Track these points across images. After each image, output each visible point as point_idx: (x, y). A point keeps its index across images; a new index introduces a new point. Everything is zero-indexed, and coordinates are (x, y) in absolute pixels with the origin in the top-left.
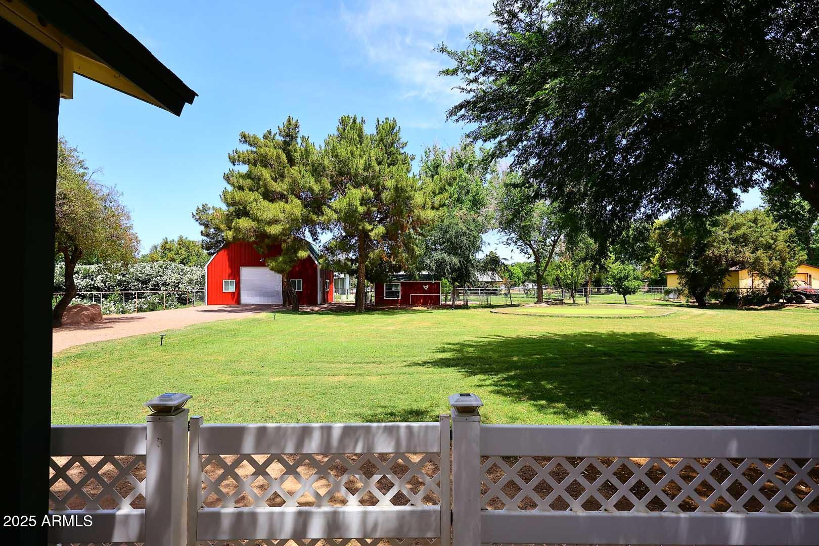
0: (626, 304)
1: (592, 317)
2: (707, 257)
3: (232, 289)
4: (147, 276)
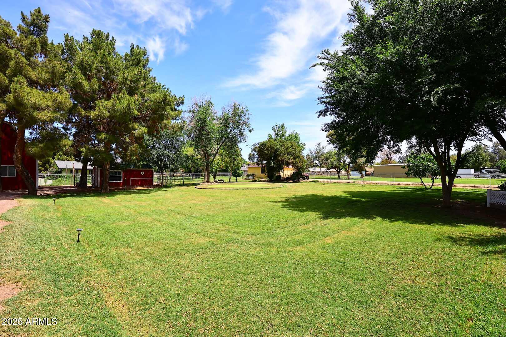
0: (237, 182)
1: (262, 189)
2: (279, 160)
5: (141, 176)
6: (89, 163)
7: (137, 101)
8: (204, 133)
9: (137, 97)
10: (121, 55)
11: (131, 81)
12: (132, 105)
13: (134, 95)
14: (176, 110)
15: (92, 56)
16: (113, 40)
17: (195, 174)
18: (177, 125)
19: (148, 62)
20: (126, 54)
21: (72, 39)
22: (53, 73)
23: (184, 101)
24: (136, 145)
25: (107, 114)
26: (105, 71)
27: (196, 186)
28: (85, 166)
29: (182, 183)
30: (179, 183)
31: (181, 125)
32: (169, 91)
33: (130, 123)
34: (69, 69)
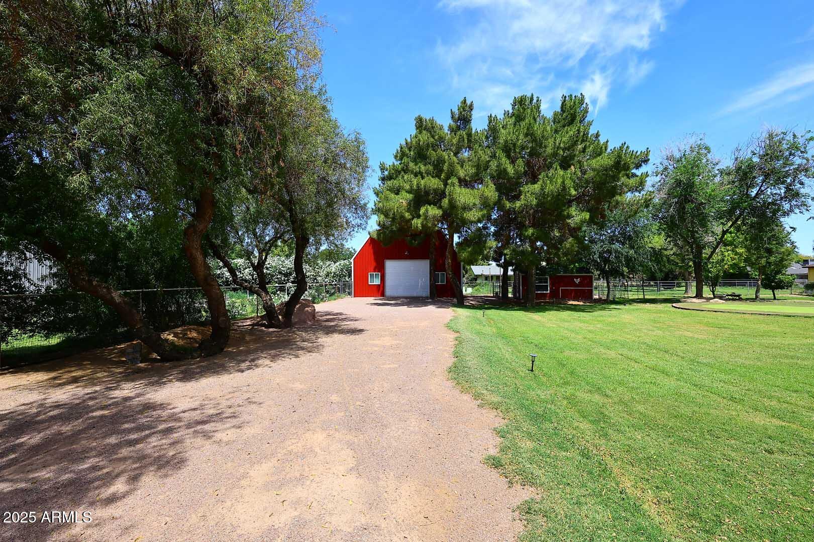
0: (774, 299)
3: (377, 282)
4: (288, 269)
5: (575, 285)
6: (510, 268)
7: (574, 174)
8: (689, 207)
9: (573, 169)
10: (548, 117)
11: (564, 149)
12: (568, 183)
13: (570, 167)
14: (634, 175)
15: (516, 131)
16: (538, 101)
17: (662, 283)
18: (639, 200)
19: (587, 112)
20: (555, 114)
21: (496, 119)
22: (478, 166)
23: (649, 157)
24: (571, 239)
25: (535, 202)
26: (530, 145)
27: (674, 305)
28: (506, 271)
29: (641, 297)
30: (636, 297)
31: (646, 199)
32: (625, 147)
33: (564, 208)
34: (494, 156)
